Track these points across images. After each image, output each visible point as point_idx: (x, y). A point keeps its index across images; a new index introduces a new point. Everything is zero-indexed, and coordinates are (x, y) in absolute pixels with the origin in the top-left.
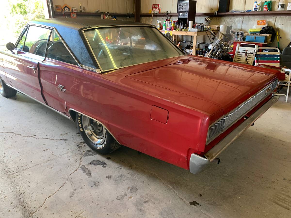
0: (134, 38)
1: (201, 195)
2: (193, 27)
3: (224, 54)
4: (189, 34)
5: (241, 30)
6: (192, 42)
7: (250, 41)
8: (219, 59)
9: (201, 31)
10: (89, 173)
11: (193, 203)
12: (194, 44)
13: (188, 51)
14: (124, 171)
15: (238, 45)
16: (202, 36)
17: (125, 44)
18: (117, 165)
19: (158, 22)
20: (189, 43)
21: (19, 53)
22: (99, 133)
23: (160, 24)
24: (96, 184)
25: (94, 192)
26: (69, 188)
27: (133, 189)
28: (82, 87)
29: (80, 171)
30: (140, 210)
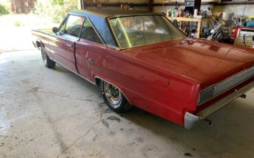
0: (147, 23)
1: (194, 149)
2: (198, 14)
3: (225, 38)
4: (194, 20)
5: (243, 16)
6: (197, 27)
7: (251, 27)
8: (220, 41)
9: (205, 18)
10: (107, 125)
11: (188, 154)
12: (198, 29)
13: (193, 34)
14: (134, 126)
15: (239, 30)
16: (206, 22)
17: (139, 28)
18: (128, 122)
19: (168, 10)
20: (194, 28)
21: (61, 34)
22: (116, 96)
23: (169, 12)
24: (112, 133)
25: (111, 139)
26: (92, 134)
27: (140, 140)
28: (104, 61)
29: (101, 123)
30: (145, 155)
